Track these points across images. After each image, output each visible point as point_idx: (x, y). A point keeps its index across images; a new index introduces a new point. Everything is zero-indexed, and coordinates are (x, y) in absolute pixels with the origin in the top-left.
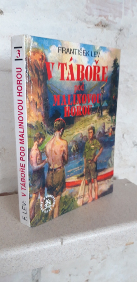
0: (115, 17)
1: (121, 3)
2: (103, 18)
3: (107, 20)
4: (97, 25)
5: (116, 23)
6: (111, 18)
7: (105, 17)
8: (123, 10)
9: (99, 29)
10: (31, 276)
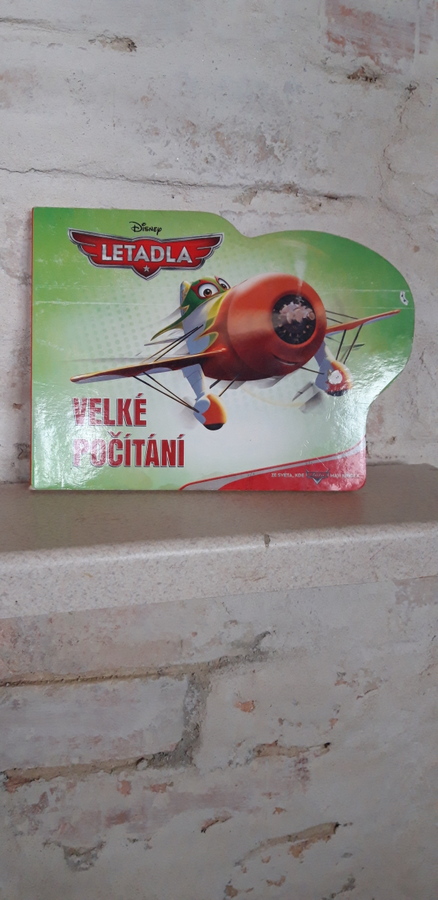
0: (396, 58)
1: (412, 25)
2: (367, 59)
3: (377, 64)
4: (353, 77)
5: (399, 72)
6: (385, 60)
7: (372, 58)
8: (416, 42)
9: (358, 86)
10: (182, 713)
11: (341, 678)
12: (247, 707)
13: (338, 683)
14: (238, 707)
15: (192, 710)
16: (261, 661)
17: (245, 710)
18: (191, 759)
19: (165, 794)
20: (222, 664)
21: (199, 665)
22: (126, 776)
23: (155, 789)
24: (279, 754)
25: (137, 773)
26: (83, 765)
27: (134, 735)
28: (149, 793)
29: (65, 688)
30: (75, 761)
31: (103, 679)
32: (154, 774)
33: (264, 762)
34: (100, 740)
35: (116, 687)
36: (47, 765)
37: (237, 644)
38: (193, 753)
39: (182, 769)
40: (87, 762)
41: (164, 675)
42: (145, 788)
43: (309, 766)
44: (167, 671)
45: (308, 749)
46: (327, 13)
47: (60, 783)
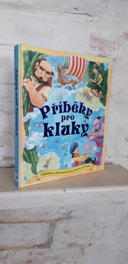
0: (110, 51)
1: (115, 42)
2: (102, 52)
3: (105, 53)
4: (98, 56)
5: (111, 55)
6: (107, 52)
8: (116, 47)
10: (47, 233)
11: (94, 225)
12: (66, 232)
13: (93, 226)
14: (63, 232)
15: (50, 232)
16: (71, 219)
17: (66, 233)
18: (50, 246)
19: (42, 256)
20: (59, 219)
21: (53, 220)
22: (31, 250)
23: (39, 254)
24: (76, 246)
25: (34, 250)
26: (19, 246)
27: (33, 239)
28: (37, 255)
29: (14, 225)
30: (16, 245)
31: (25, 222)
32: (39, 250)
33: (71, 249)
34: (23, 240)
35: (28, 225)
36: (9, 246)
37: (63, 214)
38: (50, 245)
39: (47, 249)
40: (20, 245)
41: (42, 222)
42: (36, 254)
43: (84, 250)
44: (43, 221)
45: (84, 245)
46: (90, 40)
47: (12, 251)
